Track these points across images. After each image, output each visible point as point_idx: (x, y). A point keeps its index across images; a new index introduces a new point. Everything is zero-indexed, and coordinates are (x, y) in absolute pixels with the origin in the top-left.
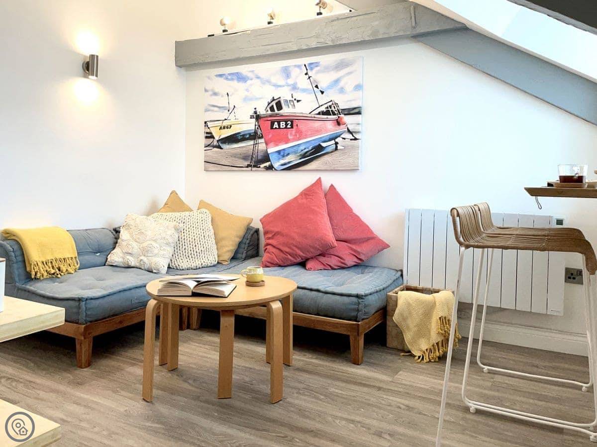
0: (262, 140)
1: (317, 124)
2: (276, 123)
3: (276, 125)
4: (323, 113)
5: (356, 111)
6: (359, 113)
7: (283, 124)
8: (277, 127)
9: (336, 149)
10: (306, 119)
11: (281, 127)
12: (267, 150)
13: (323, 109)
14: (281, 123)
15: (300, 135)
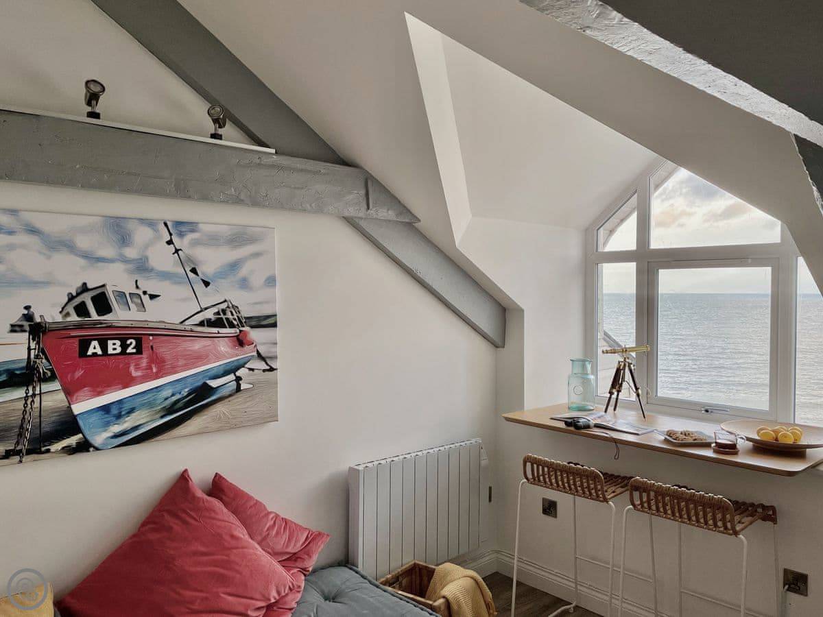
1: (197, 345)
2: (95, 343)
3: (94, 348)
4: (210, 323)
5: (270, 321)
6: (274, 325)
7: (114, 347)
8: (99, 352)
9: (238, 389)
10: (174, 334)
11: (110, 351)
12: (69, 407)
13: (210, 314)
14: (110, 343)
15: (160, 367)
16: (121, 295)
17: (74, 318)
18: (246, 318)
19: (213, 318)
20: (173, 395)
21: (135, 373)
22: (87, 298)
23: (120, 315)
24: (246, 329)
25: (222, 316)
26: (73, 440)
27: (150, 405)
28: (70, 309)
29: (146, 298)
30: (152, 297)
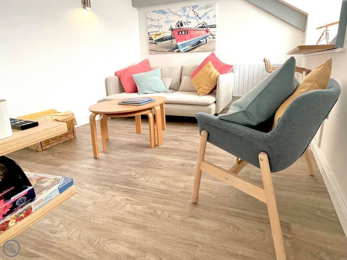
0: (175, 40)
1: (198, 32)
2: (180, 32)
3: (180, 33)
4: (201, 27)
5: (214, 26)
6: (215, 27)
7: (183, 33)
8: (181, 34)
9: (206, 42)
10: (193, 30)
11: (183, 34)
12: (177, 44)
13: (201, 25)
14: (183, 32)
15: (191, 37)
16: (184, 22)
17: (177, 27)
18: (209, 26)
19: (201, 26)
20: (193, 43)
21: (187, 38)
22: (179, 24)
23: (185, 27)
24: (209, 28)
25: (203, 26)
26: (177, 50)
27: (189, 44)
28: (177, 26)
29: (189, 23)
30: (190, 22)
